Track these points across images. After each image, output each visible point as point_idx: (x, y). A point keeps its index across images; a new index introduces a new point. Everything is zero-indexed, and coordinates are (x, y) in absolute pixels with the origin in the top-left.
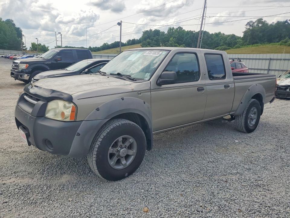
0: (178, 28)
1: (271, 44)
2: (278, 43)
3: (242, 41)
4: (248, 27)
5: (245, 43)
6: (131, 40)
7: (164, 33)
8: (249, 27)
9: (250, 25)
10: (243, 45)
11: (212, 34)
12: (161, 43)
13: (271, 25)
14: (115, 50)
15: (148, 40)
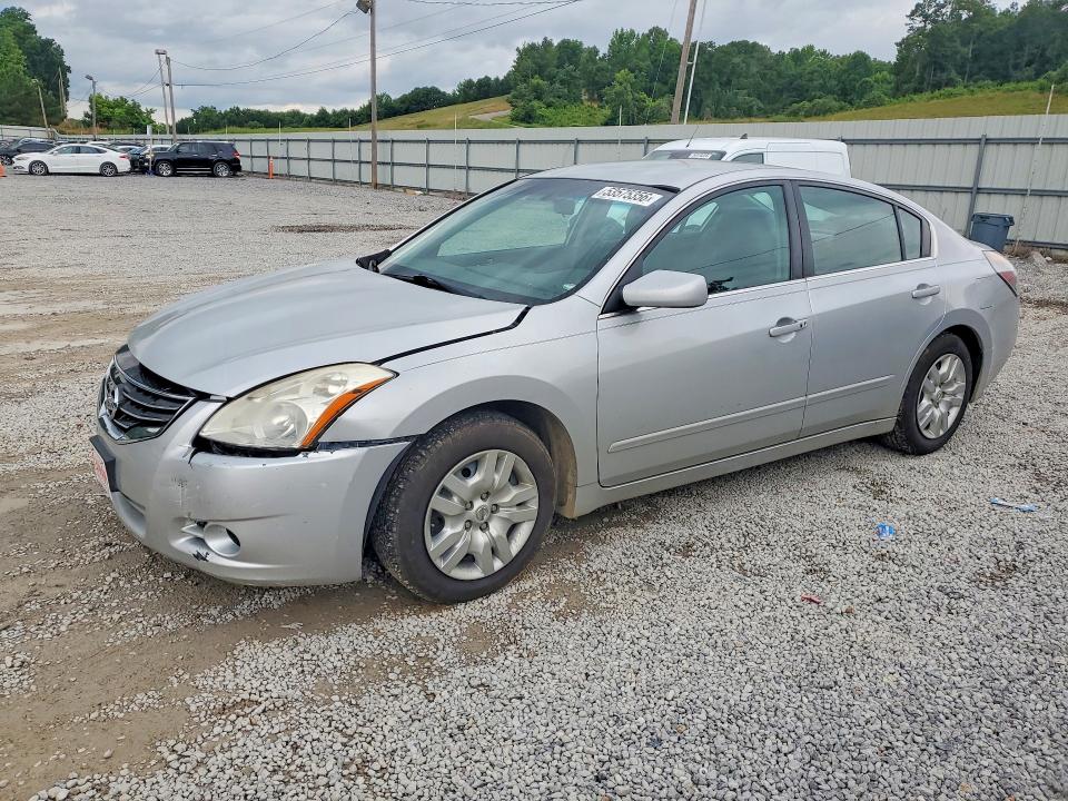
0: (651, 32)
1: (1006, 86)
2: (1031, 84)
3: (892, 77)
4: (918, 23)
5: (906, 86)
6: (475, 81)
7: (597, 52)
8: (922, 25)
9: (926, 17)
10: (898, 92)
11: (781, 55)
12: (583, 91)
13: (1006, 13)
14: (413, 120)
15: (536, 80)
